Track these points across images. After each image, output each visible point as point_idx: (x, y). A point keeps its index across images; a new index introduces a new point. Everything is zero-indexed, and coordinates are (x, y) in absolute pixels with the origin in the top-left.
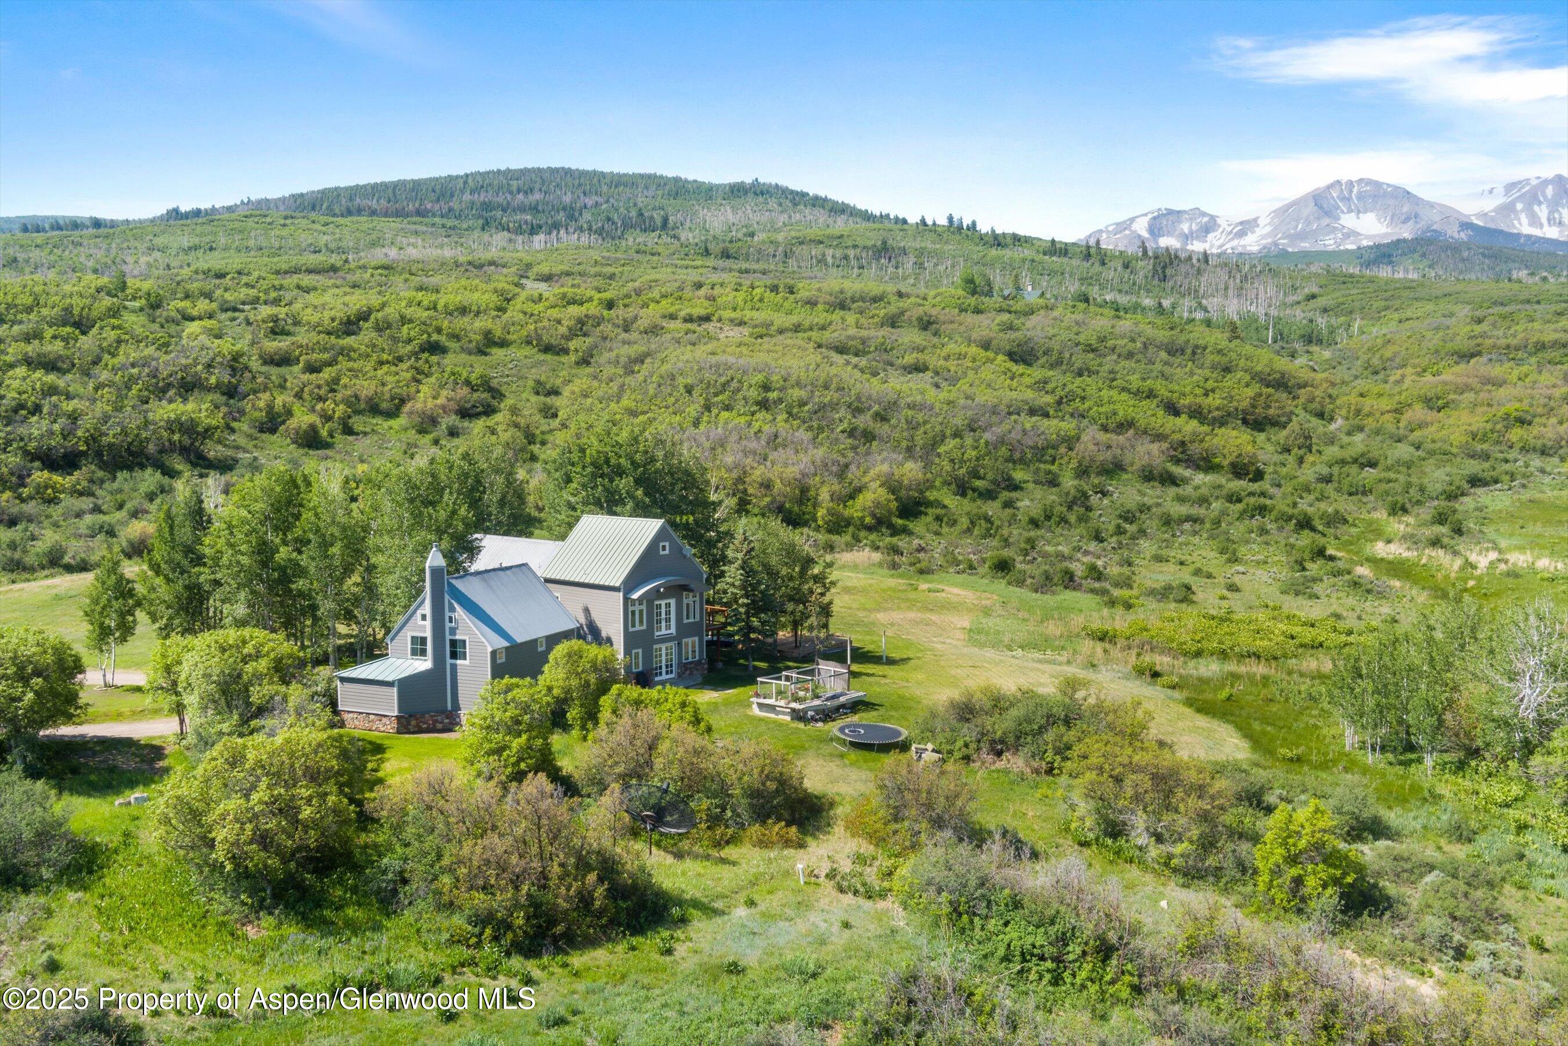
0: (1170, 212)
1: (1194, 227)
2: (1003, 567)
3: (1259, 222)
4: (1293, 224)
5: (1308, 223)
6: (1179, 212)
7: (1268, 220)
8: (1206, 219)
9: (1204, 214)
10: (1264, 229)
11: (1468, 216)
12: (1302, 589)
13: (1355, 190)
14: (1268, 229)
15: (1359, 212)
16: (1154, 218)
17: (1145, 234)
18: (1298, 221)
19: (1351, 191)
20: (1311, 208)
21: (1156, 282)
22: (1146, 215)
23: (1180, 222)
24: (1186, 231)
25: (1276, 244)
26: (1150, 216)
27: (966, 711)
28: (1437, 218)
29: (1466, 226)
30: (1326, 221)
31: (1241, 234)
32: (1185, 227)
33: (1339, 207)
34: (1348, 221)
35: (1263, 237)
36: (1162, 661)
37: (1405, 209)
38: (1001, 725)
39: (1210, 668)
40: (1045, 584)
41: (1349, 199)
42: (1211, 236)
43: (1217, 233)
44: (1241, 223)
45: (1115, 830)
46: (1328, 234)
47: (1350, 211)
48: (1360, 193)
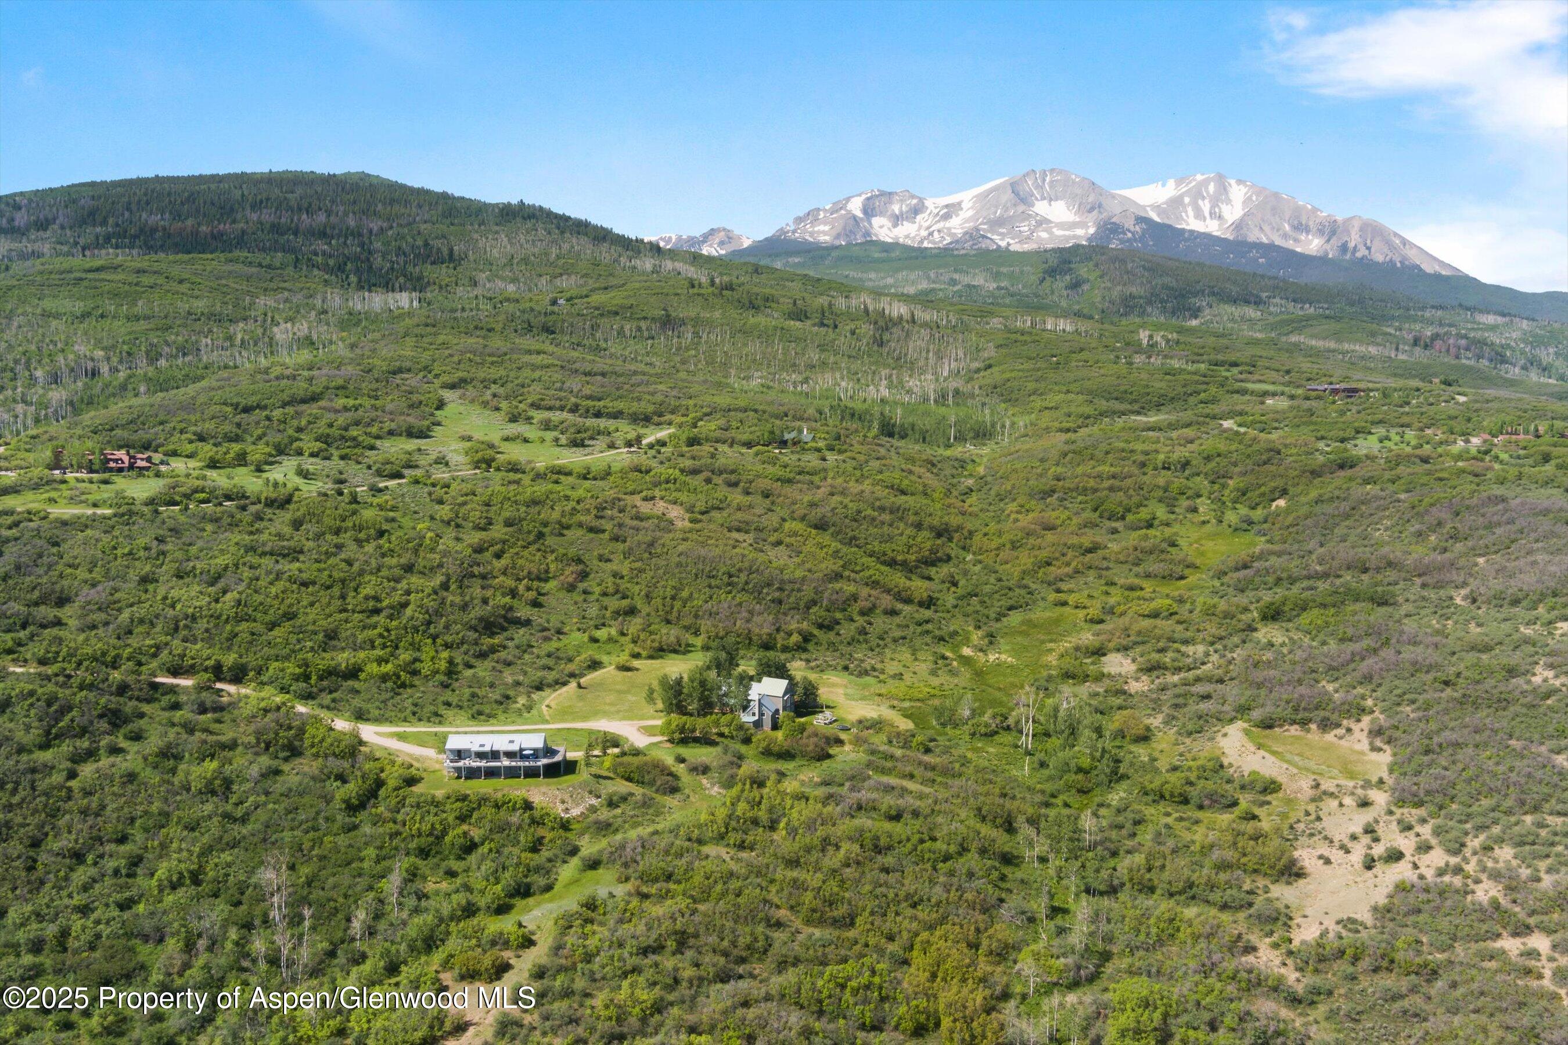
0: (882, 194)
1: (904, 208)
2: (846, 668)
3: (963, 205)
4: (993, 209)
5: (1007, 210)
6: (890, 194)
7: (971, 204)
8: (915, 201)
9: (913, 197)
10: (966, 213)
11: (1144, 207)
12: (934, 673)
13: (1048, 179)
14: (971, 213)
15: (1051, 200)
16: (868, 199)
17: (859, 214)
18: (997, 207)
19: (1044, 180)
20: (1007, 196)
21: (875, 348)
22: (860, 195)
23: (891, 203)
24: (897, 212)
25: (978, 230)
26: (864, 197)
27: (860, 722)
28: (1118, 210)
29: (1141, 220)
30: (1021, 208)
31: (947, 217)
32: (896, 208)
33: (1033, 195)
34: (1041, 208)
35: (967, 221)
36: (895, 703)
37: (1090, 199)
38: (868, 724)
39: (907, 704)
40: (860, 675)
41: (1042, 187)
42: (919, 217)
43: (925, 215)
44: (947, 206)
45: (890, 742)
46: (1023, 221)
47: (1043, 198)
48: (1052, 182)
